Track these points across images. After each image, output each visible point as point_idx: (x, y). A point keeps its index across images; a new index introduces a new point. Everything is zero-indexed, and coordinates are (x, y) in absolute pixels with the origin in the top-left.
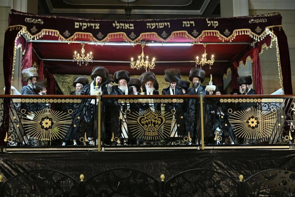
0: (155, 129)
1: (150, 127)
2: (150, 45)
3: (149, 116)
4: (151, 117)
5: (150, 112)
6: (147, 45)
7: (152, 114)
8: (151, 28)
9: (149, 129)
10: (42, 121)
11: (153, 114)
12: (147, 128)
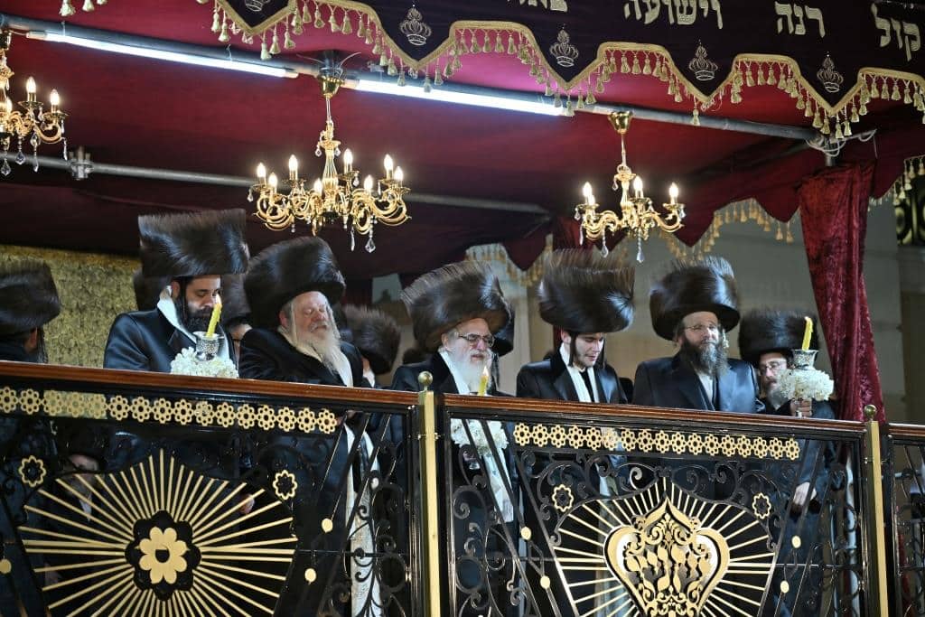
0: (690, 605)
1: (666, 592)
2: (365, 85)
3: (660, 529)
4: (668, 537)
5: (664, 506)
6: (349, 84)
7: (673, 517)
8: (643, 18)
9: (660, 606)
10: (137, 542)
11: (677, 521)
12: (650, 599)
